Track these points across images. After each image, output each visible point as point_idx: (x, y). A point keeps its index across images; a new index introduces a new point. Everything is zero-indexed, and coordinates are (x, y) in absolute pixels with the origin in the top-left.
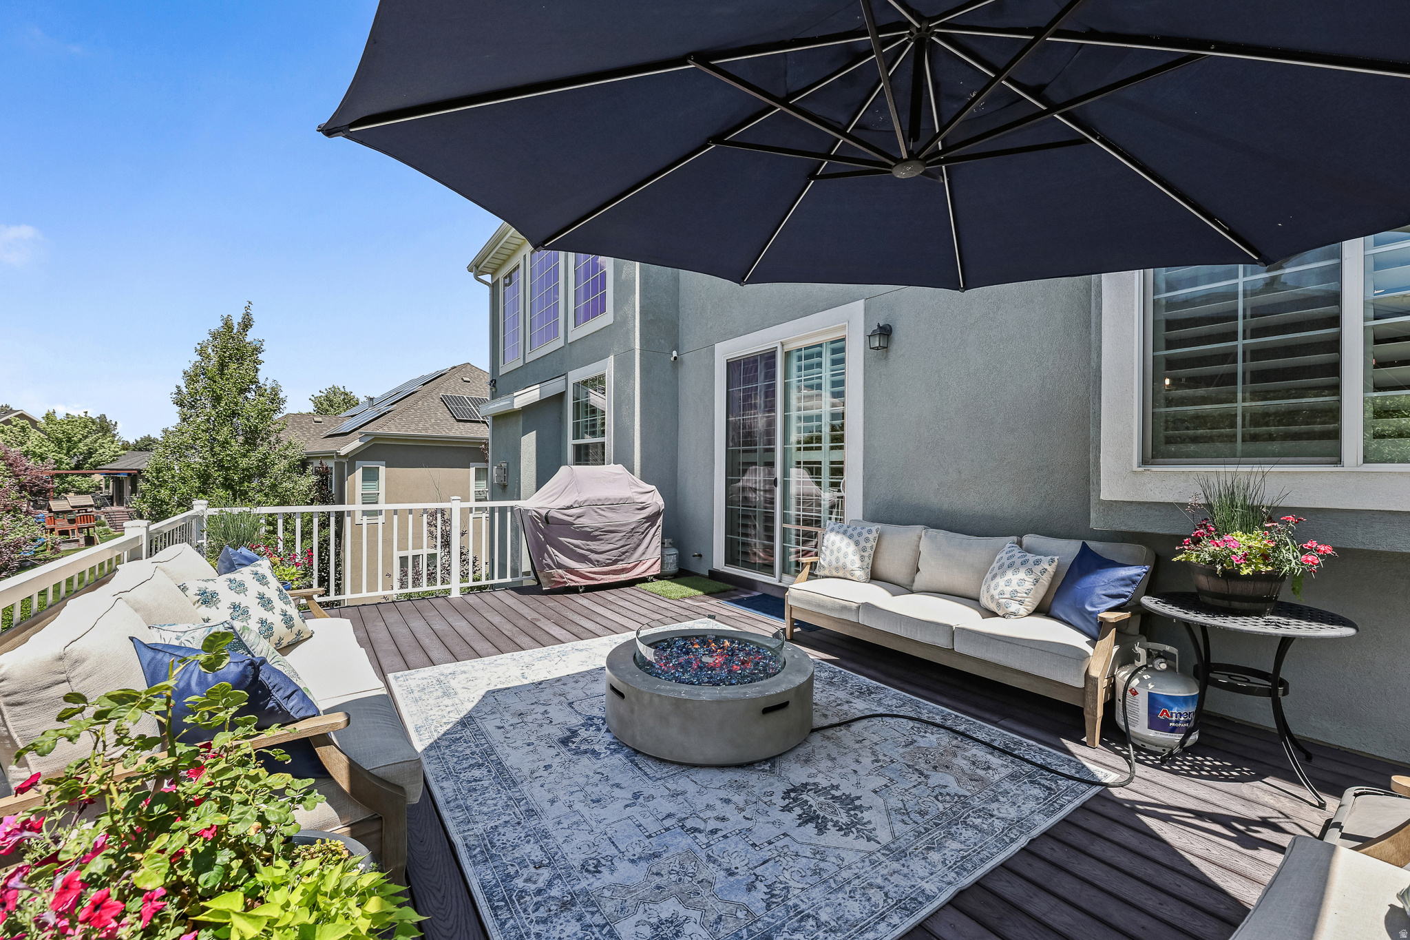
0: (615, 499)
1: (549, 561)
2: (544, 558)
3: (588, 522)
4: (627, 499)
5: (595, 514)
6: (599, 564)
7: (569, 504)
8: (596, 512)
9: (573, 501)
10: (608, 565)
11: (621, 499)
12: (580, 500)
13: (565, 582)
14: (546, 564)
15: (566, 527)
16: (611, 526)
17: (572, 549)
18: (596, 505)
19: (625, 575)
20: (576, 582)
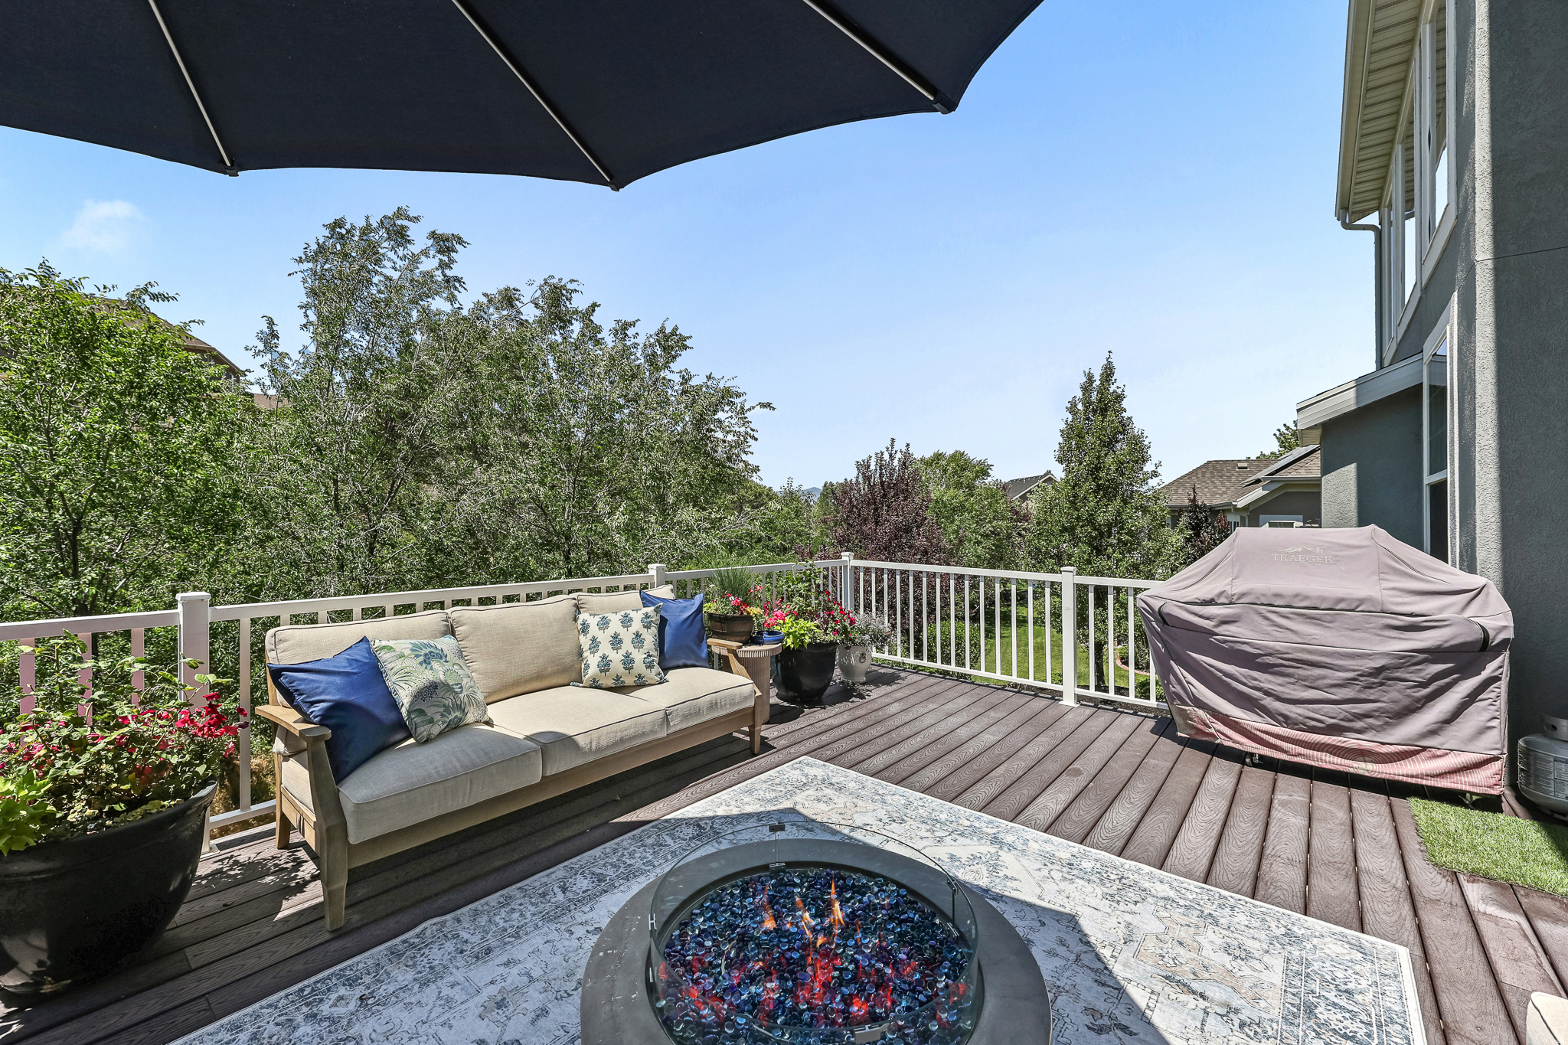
0: (1324, 599)
1: (1178, 689)
2: (1169, 682)
3: (1246, 634)
4: (1362, 601)
5: (1265, 622)
6: (1287, 721)
7: (1208, 597)
8: (1267, 619)
9: (1217, 591)
10: (1313, 730)
11: (1341, 600)
12: (1231, 590)
13: (1212, 735)
14: (1174, 693)
15: (1201, 638)
16: (1309, 652)
17: (1220, 679)
18: (1267, 604)
19: (1370, 766)
20: (1235, 742)
